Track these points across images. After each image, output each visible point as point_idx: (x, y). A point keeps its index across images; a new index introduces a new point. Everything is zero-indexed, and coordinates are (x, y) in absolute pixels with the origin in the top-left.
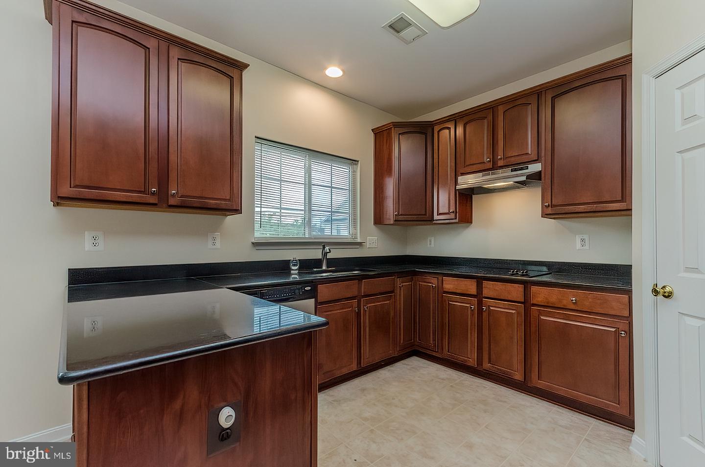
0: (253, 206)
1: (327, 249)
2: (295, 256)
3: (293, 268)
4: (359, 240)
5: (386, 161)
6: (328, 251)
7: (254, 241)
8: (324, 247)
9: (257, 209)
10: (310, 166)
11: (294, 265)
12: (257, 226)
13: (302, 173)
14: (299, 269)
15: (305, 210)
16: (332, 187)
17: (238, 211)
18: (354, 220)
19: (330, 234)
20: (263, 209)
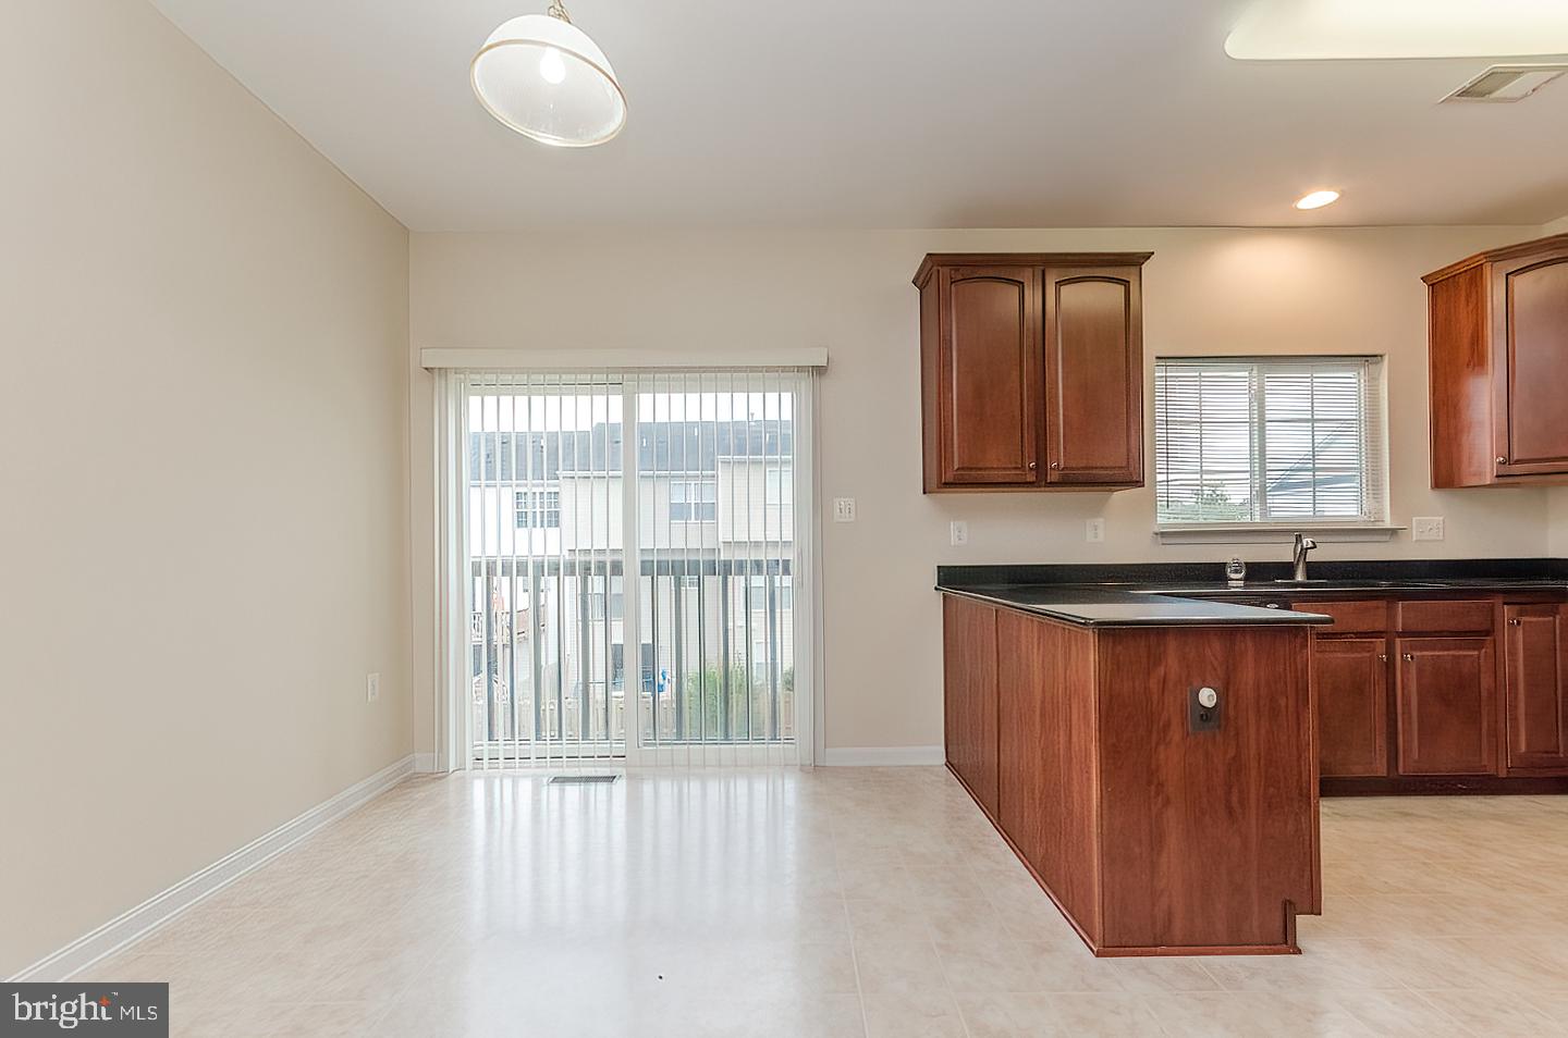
0: (1154, 474)
1: (1307, 542)
2: (1236, 556)
3: (1233, 576)
4: (1388, 524)
5: (1466, 341)
6: (1310, 545)
7: (1157, 530)
8: (1299, 539)
9: (1160, 477)
10: (1261, 389)
11: (1236, 572)
12: (1161, 504)
13: (1244, 402)
14: (1246, 579)
15: (1251, 472)
16: (1313, 421)
17: (1139, 483)
18: (1373, 481)
19: (1311, 514)
20: (1171, 477)
